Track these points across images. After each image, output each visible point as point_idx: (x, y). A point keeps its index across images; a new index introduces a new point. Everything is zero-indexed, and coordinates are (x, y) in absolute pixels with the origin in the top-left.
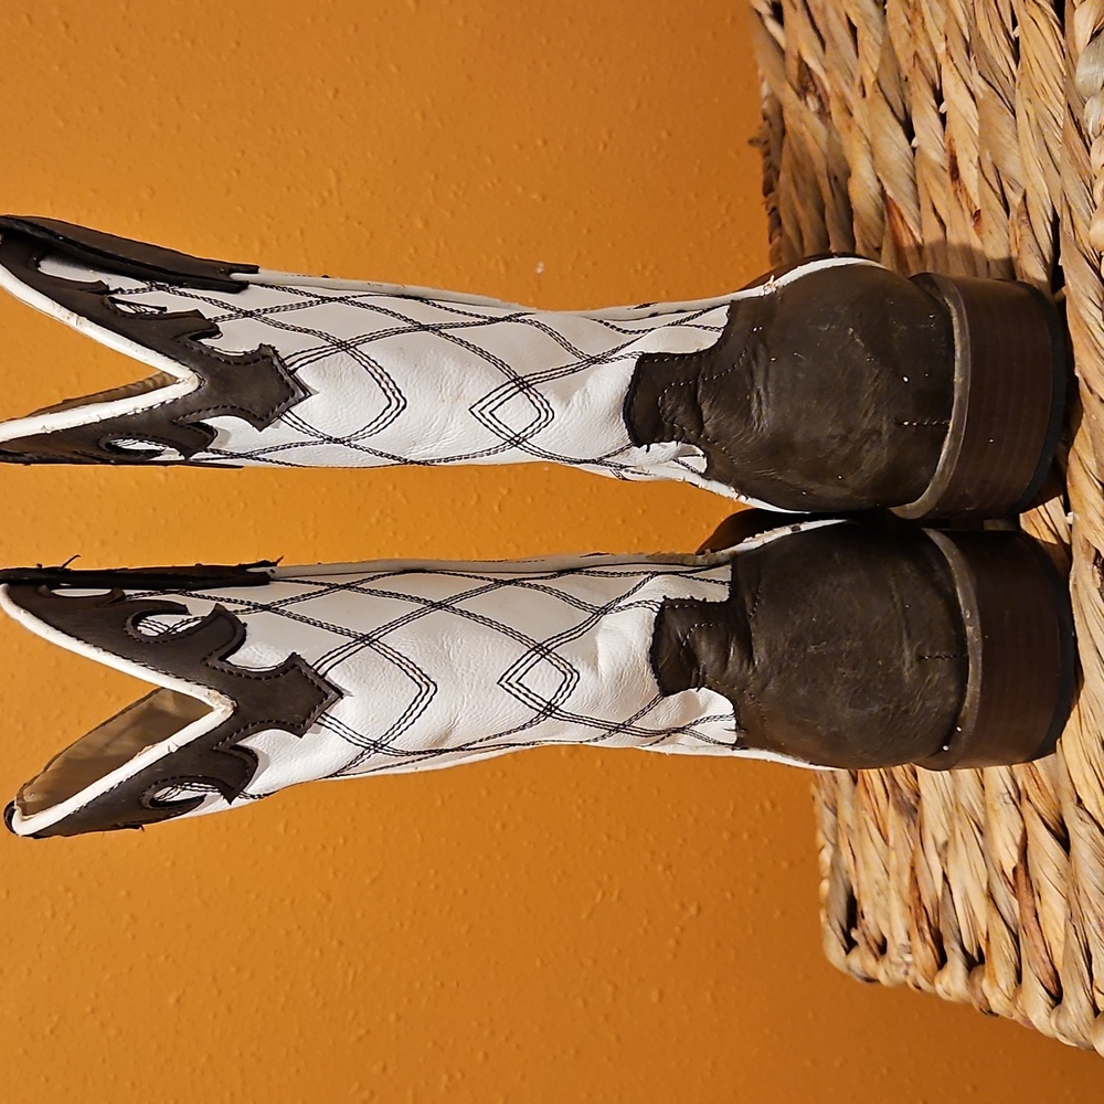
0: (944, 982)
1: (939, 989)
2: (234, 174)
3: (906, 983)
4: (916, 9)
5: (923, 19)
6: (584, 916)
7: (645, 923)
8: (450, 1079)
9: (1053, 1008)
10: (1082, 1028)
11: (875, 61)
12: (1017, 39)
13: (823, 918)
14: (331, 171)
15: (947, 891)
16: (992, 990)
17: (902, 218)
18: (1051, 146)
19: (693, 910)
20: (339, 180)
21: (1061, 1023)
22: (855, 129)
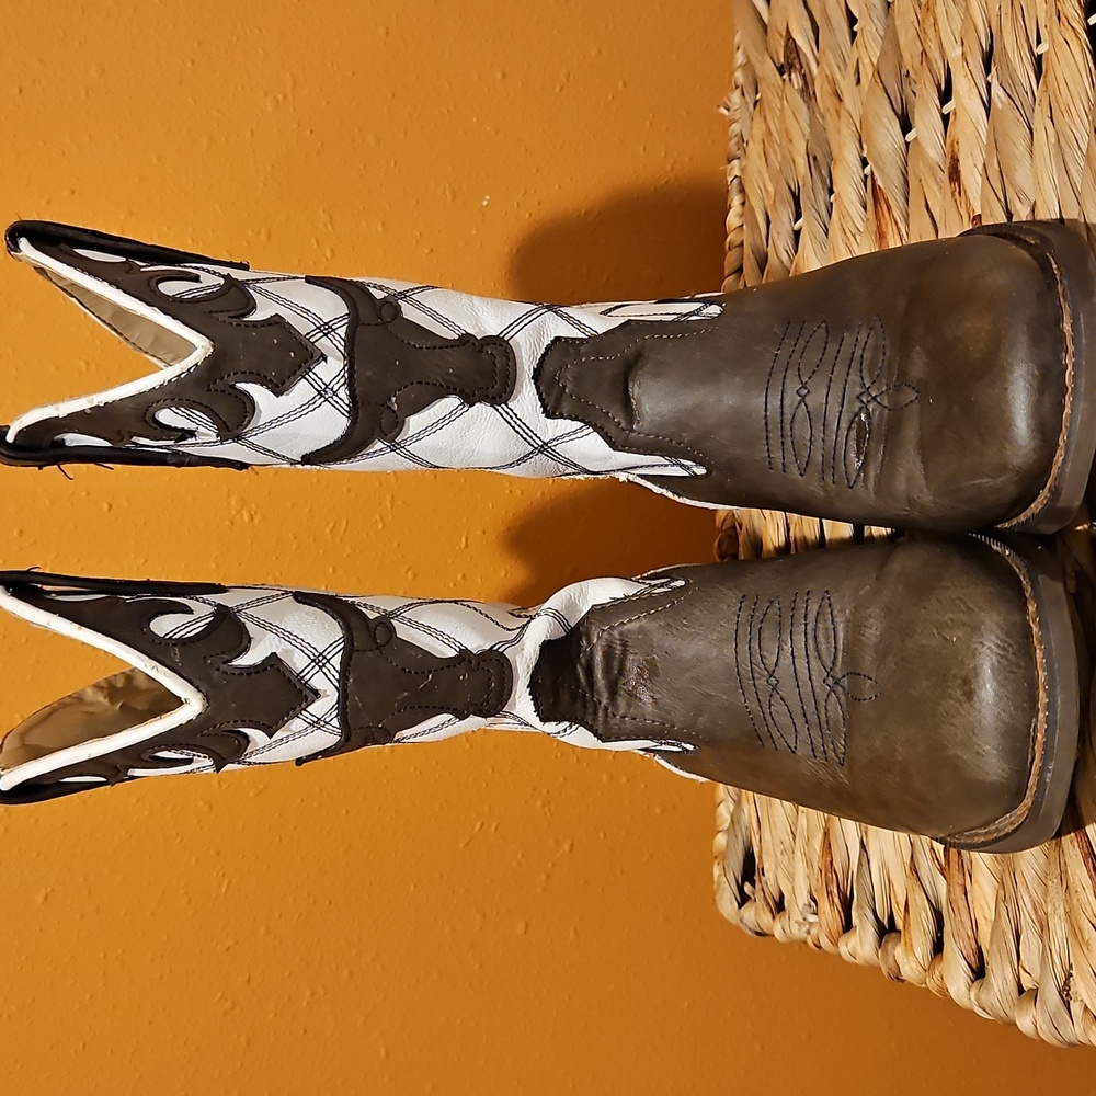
0: (850, 946)
1: (844, 950)
2: (189, 64)
3: (805, 942)
4: (929, 8)
5: (935, 19)
6: (461, 845)
7: (519, 856)
8: (313, 995)
9: (973, 982)
10: (1005, 1004)
11: (875, 52)
12: (1040, 56)
13: (717, 871)
14: (288, 75)
15: (864, 861)
16: (908, 958)
17: (889, 208)
18: (1070, 166)
19: (566, 847)
20: (295, 84)
21: (983, 997)
22: (844, 114)
